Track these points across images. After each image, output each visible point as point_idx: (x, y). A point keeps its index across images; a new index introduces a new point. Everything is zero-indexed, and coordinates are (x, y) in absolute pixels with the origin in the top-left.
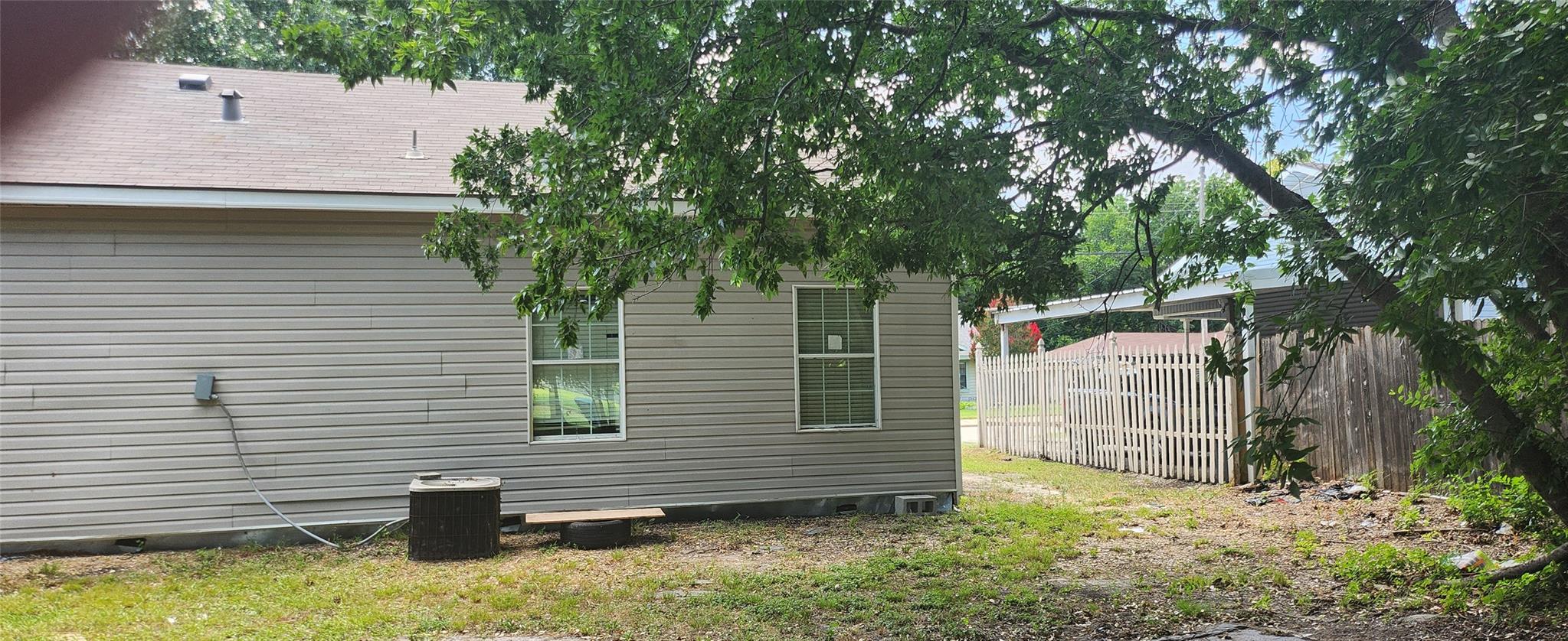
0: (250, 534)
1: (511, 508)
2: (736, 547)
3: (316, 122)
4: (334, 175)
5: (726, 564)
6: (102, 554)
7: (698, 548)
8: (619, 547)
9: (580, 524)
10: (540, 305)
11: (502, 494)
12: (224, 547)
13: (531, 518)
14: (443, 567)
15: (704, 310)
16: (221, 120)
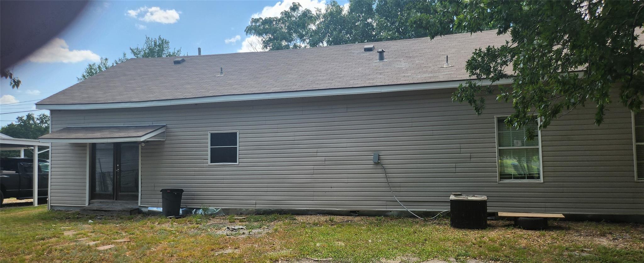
0: (392, 212)
1: (492, 209)
2: (603, 235)
3: (410, 57)
4: (418, 77)
5: (598, 242)
6: (346, 215)
7: (582, 233)
8: (543, 230)
9: (523, 218)
10: (516, 123)
11: (488, 203)
12: (384, 216)
13: (501, 214)
14: (465, 231)
15: (599, 121)
16: (378, 61)
